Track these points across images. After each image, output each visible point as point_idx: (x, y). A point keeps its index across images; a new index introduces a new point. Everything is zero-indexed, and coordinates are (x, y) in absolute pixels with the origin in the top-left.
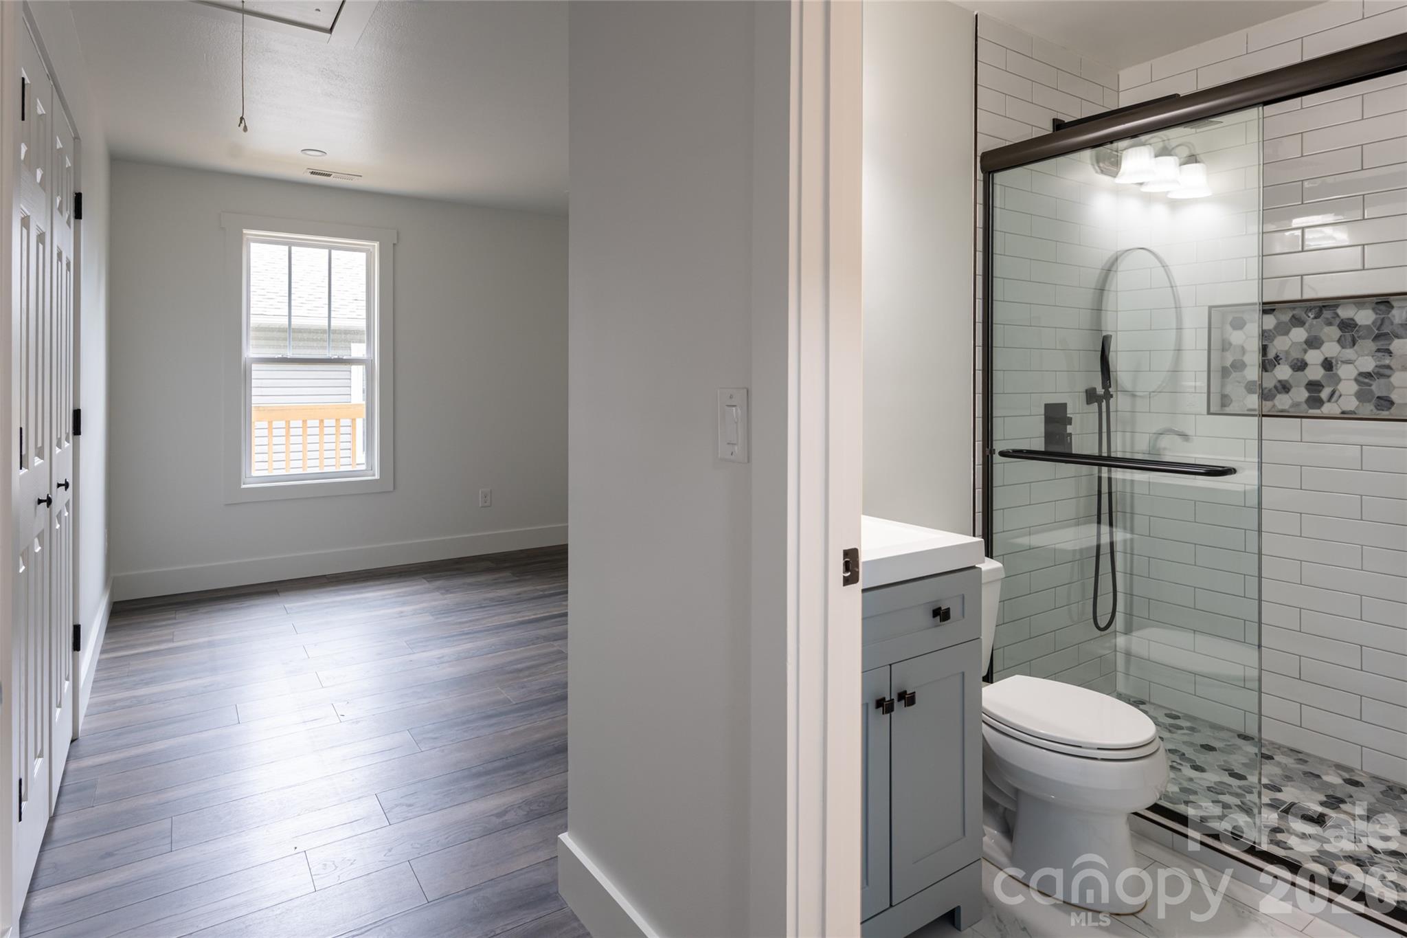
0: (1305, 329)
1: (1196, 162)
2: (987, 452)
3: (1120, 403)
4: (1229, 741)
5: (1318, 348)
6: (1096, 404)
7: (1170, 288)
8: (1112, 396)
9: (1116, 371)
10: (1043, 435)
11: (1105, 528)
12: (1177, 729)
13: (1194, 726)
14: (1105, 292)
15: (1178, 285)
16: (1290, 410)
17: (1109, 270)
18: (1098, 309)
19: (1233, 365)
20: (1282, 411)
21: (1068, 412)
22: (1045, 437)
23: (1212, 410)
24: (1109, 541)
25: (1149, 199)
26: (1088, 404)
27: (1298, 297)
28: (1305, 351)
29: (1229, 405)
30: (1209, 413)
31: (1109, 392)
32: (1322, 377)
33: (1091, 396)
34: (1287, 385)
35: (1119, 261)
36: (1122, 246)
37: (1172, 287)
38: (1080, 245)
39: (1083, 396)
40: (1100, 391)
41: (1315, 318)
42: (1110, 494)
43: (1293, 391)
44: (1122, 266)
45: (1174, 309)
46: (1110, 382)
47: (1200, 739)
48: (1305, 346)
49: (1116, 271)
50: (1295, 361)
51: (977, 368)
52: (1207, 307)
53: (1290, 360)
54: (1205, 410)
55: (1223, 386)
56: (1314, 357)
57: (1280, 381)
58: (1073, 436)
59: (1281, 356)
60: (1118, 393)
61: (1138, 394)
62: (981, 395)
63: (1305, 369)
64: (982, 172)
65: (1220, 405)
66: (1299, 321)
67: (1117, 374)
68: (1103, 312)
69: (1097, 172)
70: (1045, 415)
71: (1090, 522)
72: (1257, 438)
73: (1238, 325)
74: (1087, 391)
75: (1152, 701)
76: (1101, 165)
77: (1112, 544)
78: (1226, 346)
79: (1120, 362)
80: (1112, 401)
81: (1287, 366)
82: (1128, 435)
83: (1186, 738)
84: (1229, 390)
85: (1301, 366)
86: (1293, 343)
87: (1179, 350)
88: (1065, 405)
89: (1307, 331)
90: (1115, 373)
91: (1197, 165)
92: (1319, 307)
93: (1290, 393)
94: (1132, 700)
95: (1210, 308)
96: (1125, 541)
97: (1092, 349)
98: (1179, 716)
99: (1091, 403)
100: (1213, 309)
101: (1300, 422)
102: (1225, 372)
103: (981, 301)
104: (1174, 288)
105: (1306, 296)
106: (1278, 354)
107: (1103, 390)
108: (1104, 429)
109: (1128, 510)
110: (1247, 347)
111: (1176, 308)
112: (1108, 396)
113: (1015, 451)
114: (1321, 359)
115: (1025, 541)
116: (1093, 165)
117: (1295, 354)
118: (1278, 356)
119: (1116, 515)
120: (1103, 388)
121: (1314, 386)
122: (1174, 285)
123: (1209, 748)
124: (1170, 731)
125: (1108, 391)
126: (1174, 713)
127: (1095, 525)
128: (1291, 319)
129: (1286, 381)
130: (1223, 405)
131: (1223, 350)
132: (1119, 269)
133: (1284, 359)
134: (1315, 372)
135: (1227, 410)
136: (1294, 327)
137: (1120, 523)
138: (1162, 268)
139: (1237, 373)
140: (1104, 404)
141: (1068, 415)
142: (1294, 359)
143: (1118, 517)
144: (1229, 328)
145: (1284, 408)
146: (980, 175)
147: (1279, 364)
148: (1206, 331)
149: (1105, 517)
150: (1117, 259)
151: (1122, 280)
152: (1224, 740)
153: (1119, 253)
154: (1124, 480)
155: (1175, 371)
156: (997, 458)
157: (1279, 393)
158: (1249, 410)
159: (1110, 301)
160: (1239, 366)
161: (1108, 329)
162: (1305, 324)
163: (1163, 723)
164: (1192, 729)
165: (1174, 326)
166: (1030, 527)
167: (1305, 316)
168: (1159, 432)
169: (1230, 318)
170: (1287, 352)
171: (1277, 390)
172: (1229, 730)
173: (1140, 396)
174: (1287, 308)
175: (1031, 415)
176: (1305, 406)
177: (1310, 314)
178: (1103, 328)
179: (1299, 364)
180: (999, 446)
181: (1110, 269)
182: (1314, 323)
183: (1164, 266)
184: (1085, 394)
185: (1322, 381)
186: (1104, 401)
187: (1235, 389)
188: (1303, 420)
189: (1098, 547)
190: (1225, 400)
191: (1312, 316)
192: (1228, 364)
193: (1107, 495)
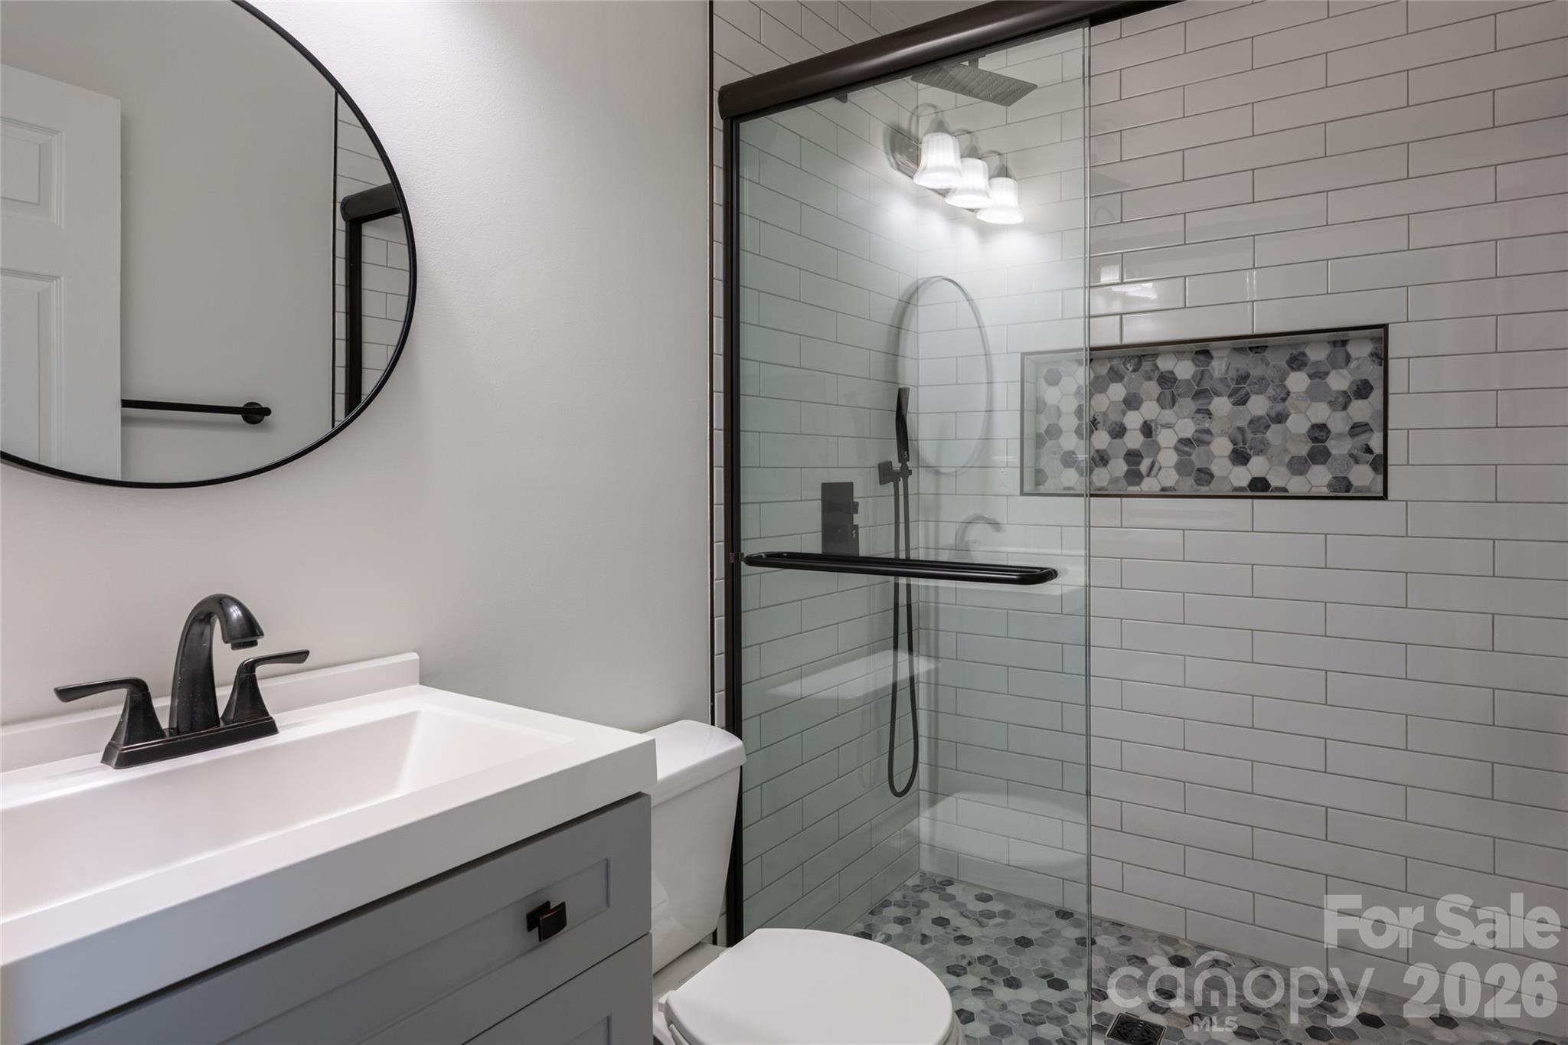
0: (1123, 385)
1: (1007, 175)
2: (732, 560)
3: (921, 482)
4: (1046, 925)
5: (1137, 409)
6: (892, 483)
7: (978, 329)
8: (910, 473)
9: (917, 440)
10: (820, 529)
11: (903, 656)
12: (989, 918)
13: (1008, 908)
14: (903, 332)
15: (986, 325)
16: (1110, 487)
17: (908, 303)
18: (893, 354)
19: (1047, 431)
20: (1099, 490)
21: (855, 496)
22: (822, 532)
23: (1026, 490)
24: (908, 675)
25: (955, 216)
26: (881, 483)
27: (1116, 342)
28: (1124, 413)
29: (1045, 481)
30: (1022, 493)
31: (908, 467)
32: (1142, 445)
33: (886, 473)
34: (1106, 457)
35: (920, 291)
36: (924, 273)
37: (980, 327)
38: (869, 261)
39: (875, 473)
40: (897, 466)
41: (1134, 371)
42: (909, 606)
43: (1112, 463)
44: (924, 299)
45: (984, 357)
46: (908, 454)
47: (1014, 931)
48: (1123, 407)
49: (916, 305)
50: (1114, 426)
51: (715, 427)
52: (1019, 355)
53: (1109, 423)
54: (1018, 492)
55: (1037, 458)
56: (1133, 420)
57: (1097, 451)
58: (860, 530)
59: (1099, 419)
60: (920, 468)
61: (943, 470)
62: (722, 469)
63: (1123, 435)
64: (722, 118)
65: (1034, 484)
66: (1117, 374)
67: (918, 444)
68: (900, 358)
69: (892, 166)
70: (823, 500)
71: (885, 648)
72: (1083, 524)
73: (1054, 379)
74: (879, 465)
75: (961, 878)
76: (898, 156)
77: (912, 679)
78: (1040, 407)
79: (921, 427)
80: (910, 478)
81: (1105, 432)
82: (931, 524)
83: (998, 933)
84: (1043, 463)
85: (1119, 432)
86: (1111, 402)
87: (990, 411)
88: (850, 486)
89: (1125, 387)
90: (916, 443)
91: (1008, 179)
92: (1138, 356)
93: (1109, 466)
94: (938, 880)
95: (1023, 355)
96: (929, 673)
97: (888, 409)
98: (991, 896)
99: (884, 483)
100: (1026, 357)
101: (1119, 503)
102: (1039, 440)
103: (722, 321)
104: (982, 329)
105: (1126, 341)
106: (1096, 417)
107: (900, 464)
108: (902, 520)
109: (932, 626)
110: (1064, 409)
111: (986, 355)
112: (906, 472)
113: (770, 555)
114: (1140, 422)
115: (792, 689)
116: (887, 153)
117: (1114, 417)
118: (1095, 420)
119: (919, 633)
120: (899, 462)
121: (1133, 457)
122: (982, 325)
123: (1024, 942)
124: (981, 925)
125: (906, 464)
126: (985, 892)
127: (891, 652)
128: (1109, 371)
129: (1104, 451)
130: (1038, 483)
131: (1038, 411)
132: (920, 303)
133: (1101, 424)
134: (1134, 440)
135: (1042, 489)
136: (1112, 382)
137: (923, 648)
138: (967, 303)
139: (1053, 441)
140: (901, 484)
141: (855, 500)
142: (1111, 424)
143: (919, 636)
144: (1043, 383)
145: (1102, 485)
146: (718, 122)
147: (1097, 429)
148: (1019, 385)
149: (903, 639)
150: (918, 289)
151: (923, 318)
152: (1041, 924)
153: (920, 282)
154: (927, 587)
155: (987, 438)
156: (745, 568)
157: (1097, 466)
158: (1065, 489)
159: (908, 346)
160: (1054, 432)
161: (907, 380)
162: (1123, 378)
163: (972, 912)
164: (1006, 914)
165: (985, 380)
166: (801, 666)
167: (1123, 367)
168: (968, 521)
169: (1044, 372)
170: (1105, 414)
171: (1095, 462)
172: (1048, 907)
173: (944, 474)
174: (1105, 358)
175: (801, 501)
176: (1124, 483)
177: (1128, 366)
178: (901, 381)
179: (1118, 429)
180: (749, 548)
181: (909, 301)
182: (1133, 376)
183: (969, 300)
184: (877, 469)
185: (1141, 450)
186: (901, 479)
187: (1050, 464)
188: (1124, 499)
189: (895, 686)
190: (1039, 477)
191: (1131, 368)
192: (1042, 429)
193: (906, 607)
